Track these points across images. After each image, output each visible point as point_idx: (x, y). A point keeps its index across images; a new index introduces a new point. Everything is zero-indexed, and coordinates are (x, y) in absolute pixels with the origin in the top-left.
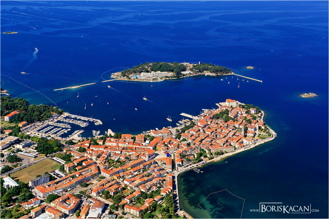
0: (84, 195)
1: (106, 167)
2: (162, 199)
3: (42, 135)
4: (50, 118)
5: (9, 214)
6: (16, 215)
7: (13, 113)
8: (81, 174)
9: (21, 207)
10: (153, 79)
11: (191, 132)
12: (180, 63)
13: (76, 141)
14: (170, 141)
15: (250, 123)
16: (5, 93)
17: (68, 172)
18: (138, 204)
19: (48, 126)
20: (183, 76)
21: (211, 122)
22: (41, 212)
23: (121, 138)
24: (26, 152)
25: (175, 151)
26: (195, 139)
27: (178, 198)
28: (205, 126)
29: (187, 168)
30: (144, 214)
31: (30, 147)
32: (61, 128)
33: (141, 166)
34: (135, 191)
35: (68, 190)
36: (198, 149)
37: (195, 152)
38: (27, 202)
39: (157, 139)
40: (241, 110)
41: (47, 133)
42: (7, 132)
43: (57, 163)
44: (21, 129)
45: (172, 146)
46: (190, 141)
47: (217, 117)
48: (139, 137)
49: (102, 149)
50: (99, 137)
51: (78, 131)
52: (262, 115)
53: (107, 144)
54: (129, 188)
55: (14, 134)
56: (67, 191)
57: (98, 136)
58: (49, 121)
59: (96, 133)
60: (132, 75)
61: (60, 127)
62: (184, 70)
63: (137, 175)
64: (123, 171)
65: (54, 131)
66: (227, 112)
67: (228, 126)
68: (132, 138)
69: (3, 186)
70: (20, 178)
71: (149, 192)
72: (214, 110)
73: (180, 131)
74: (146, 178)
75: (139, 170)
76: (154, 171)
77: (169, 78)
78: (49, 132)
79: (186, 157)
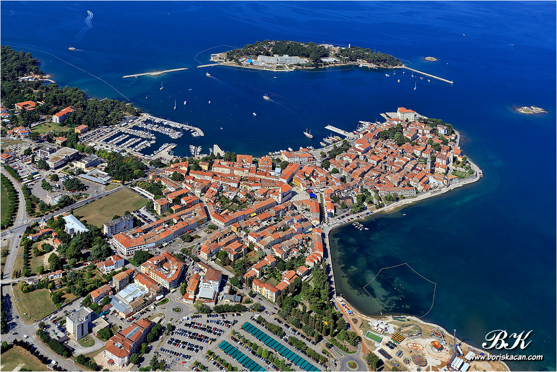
0: (188, 257)
1: (217, 208)
2: (308, 273)
3: (113, 149)
4: (121, 120)
5: (80, 280)
6: (91, 284)
7: (64, 111)
8: (180, 220)
9: (96, 270)
10: (278, 67)
11: (345, 159)
12: (318, 44)
13: (166, 161)
14: (314, 171)
15: (439, 151)
16: (48, 78)
17: (159, 213)
18: (272, 279)
19: (120, 133)
20: (325, 65)
21: (376, 144)
22: (128, 281)
23: (236, 161)
24: (91, 175)
25: (323, 190)
26: (352, 171)
27: (331, 273)
28: (367, 151)
29: (342, 220)
30: (284, 298)
31: (96, 166)
32: (140, 139)
33: (272, 212)
34: (266, 255)
35: (164, 245)
36: (358, 188)
37: (354, 193)
38: (104, 260)
39: (293, 166)
40: (423, 126)
41: (120, 146)
42: (59, 141)
43: (142, 197)
44: (79, 137)
45: (318, 180)
46: (344, 174)
47: (384, 136)
48: (264, 161)
49: (209, 178)
50: (201, 157)
51: (167, 144)
52: (456, 138)
53: (215, 169)
54: (256, 249)
55: (69, 144)
56: (162, 247)
57: (200, 155)
58: (121, 126)
59: (195, 150)
60: (244, 59)
61: (139, 137)
62: (326, 56)
63: (266, 227)
64: (245, 218)
65: (131, 142)
66: (400, 129)
67: (403, 153)
68: (254, 163)
69: (65, 230)
70: (88, 218)
71: (287, 259)
72: (378, 124)
73: (328, 156)
74: (281, 234)
75: (270, 218)
76: (292, 221)
77: (302, 66)
78: (122, 145)
79: (341, 201)
